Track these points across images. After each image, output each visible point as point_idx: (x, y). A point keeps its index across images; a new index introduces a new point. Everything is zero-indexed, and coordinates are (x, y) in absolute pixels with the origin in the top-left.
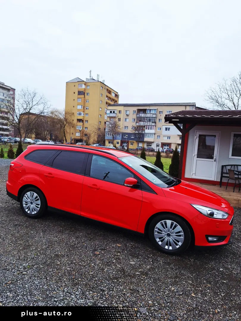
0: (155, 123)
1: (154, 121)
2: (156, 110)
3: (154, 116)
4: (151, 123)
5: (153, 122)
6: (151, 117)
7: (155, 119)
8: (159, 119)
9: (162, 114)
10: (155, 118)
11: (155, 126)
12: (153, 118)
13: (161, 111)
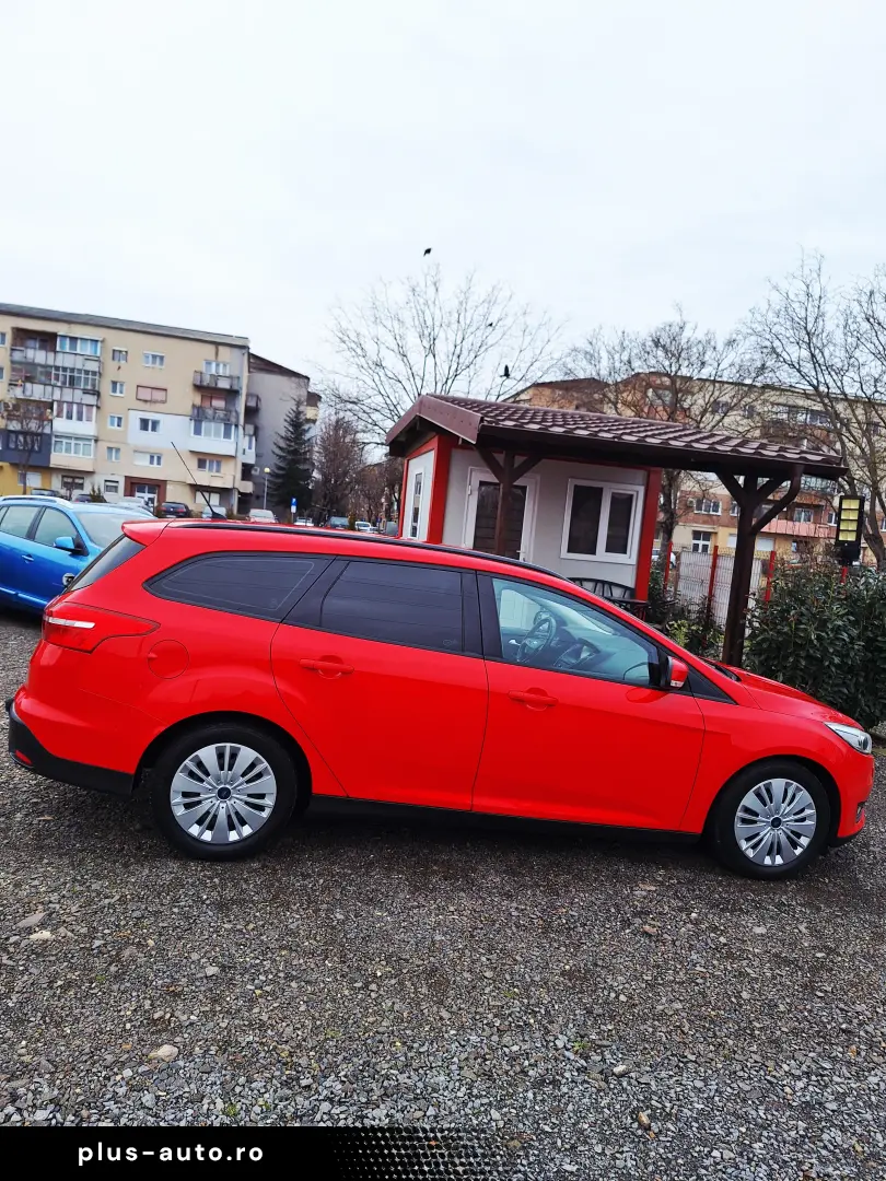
0: (98, 394)
1: (94, 385)
2: (99, 344)
3: (93, 366)
4: (78, 393)
5: (86, 392)
6: (80, 371)
7: (97, 377)
8: (114, 383)
9: (123, 362)
10: (94, 373)
11: (98, 407)
12: (87, 372)
13: (120, 352)
